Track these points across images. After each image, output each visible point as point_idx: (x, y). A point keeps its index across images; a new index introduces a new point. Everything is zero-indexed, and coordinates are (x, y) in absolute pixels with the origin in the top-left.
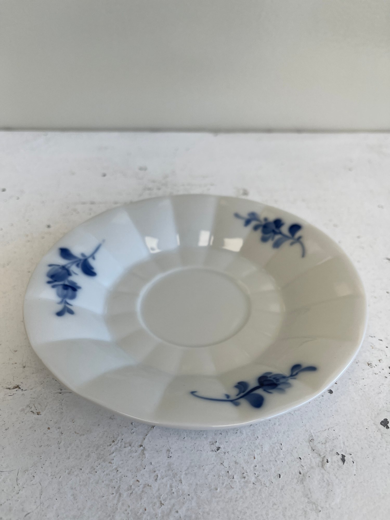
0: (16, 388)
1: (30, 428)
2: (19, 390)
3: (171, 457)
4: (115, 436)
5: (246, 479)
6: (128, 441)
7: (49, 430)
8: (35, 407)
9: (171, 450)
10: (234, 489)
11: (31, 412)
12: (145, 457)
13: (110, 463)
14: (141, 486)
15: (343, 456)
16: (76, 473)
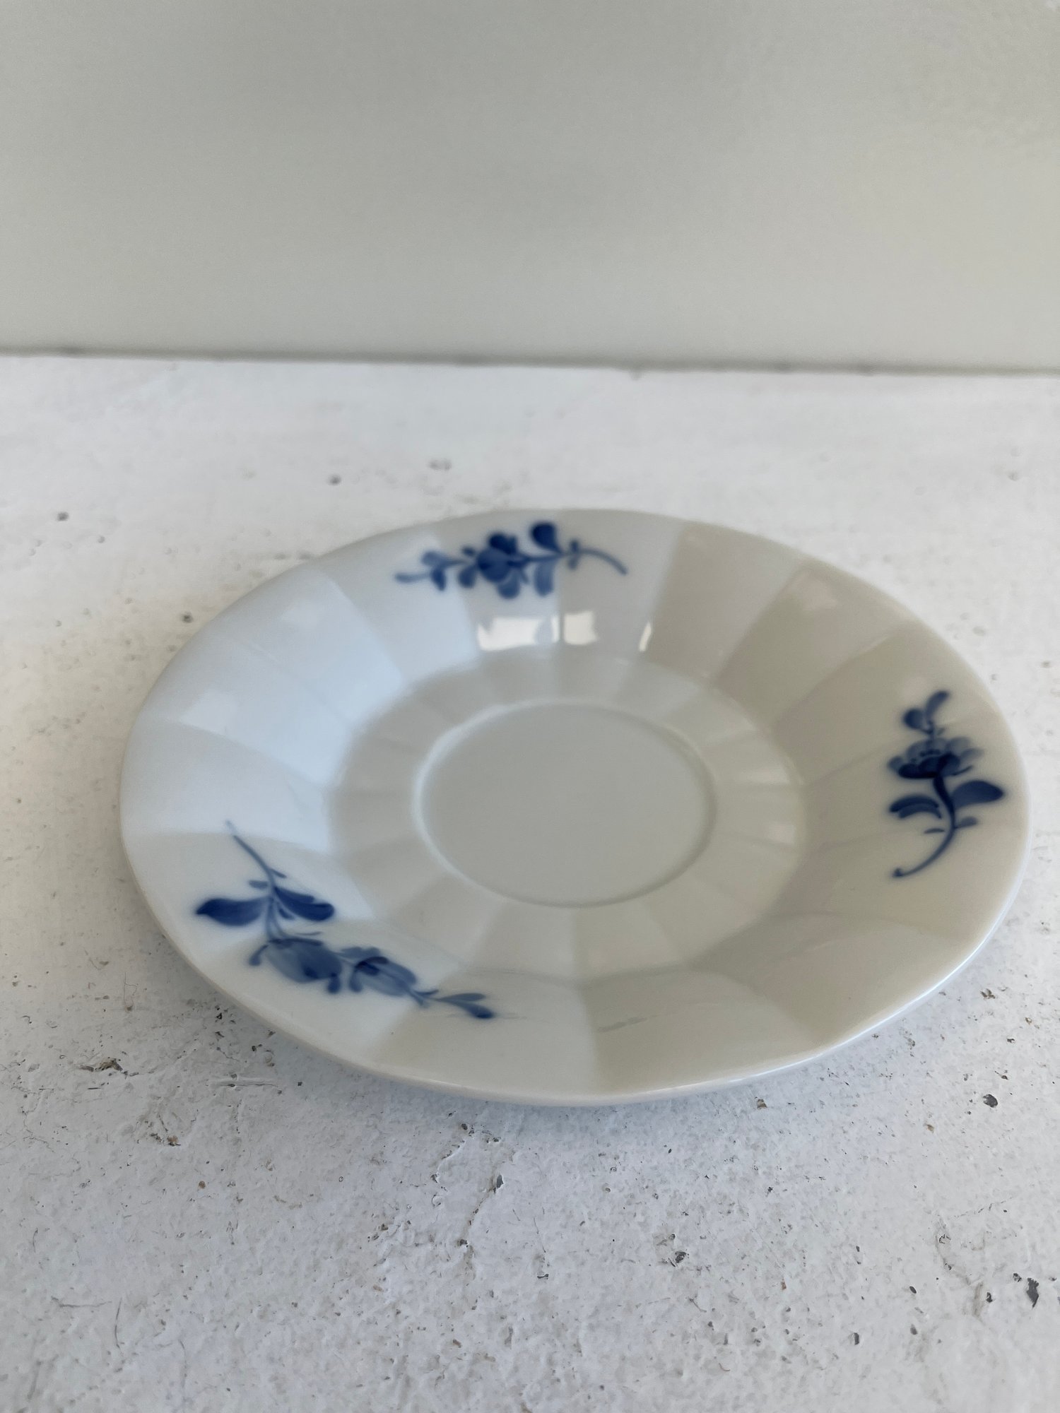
0: (108, 1067)
1: (151, 1183)
2: (118, 1072)
3: (547, 1276)
4: (389, 1212)
5: (762, 1346)
6: (424, 1228)
7: (201, 1190)
8: (163, 1123)
9: (546, 1256)
10: (727, 1373)
11: (153, 1135)
12: (475, 1276)
13: (375, 1288)
14: (468, 1358)
15: (1033, 1285)
16: (281, 1316)
